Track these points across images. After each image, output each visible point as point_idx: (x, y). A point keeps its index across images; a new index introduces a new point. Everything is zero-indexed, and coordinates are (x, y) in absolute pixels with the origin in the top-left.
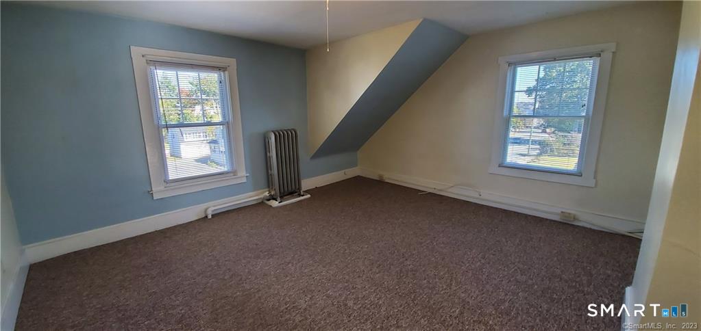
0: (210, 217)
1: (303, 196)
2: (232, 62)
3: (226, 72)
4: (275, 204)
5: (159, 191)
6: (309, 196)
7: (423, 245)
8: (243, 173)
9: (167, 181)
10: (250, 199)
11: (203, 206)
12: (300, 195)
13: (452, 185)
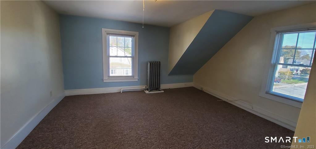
0: (121, 92)
1: (160, 91)
2: (137, 33)
3: (135, 37)
4: (147, 92)
5: (106, 79)
6: (163, 91)
7: (197, 125)
8: (137, 77)
9: (109, 76)
10: (139, 88)
11: (120, 88)
12: (159, 91)
13: (237, 99)
